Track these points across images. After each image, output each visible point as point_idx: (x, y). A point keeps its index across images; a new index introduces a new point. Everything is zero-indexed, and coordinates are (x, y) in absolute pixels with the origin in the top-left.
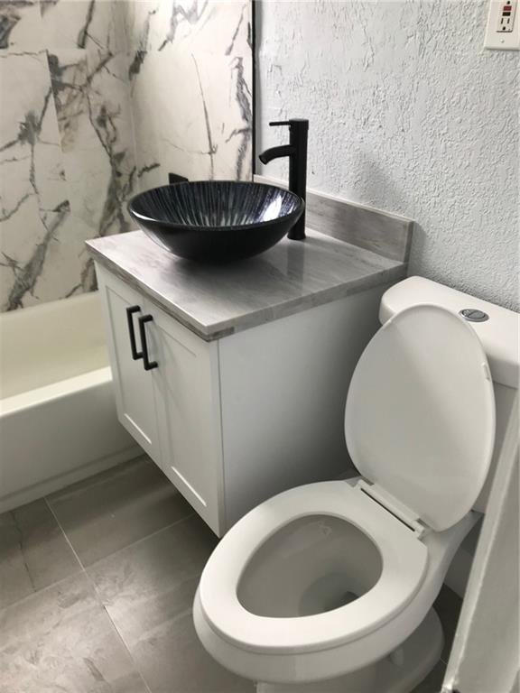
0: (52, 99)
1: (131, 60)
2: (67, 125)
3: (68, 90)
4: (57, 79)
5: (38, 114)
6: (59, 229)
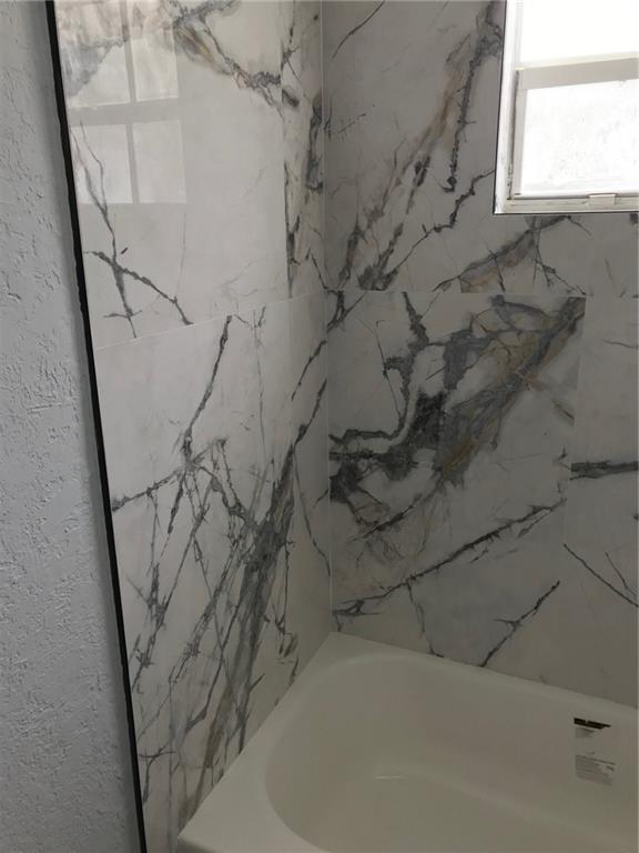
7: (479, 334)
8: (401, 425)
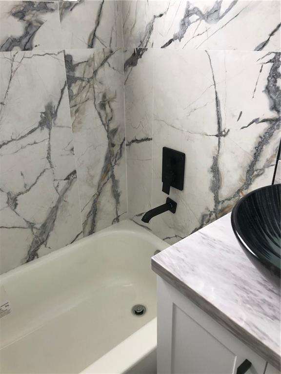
0: (66, 91)
2: (77, 111)
3: (79, 82)
4: (71, 74)
5: (55, 103)
6: (68, 193)
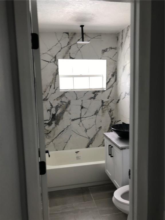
0: (101, 108)
1: (117, 101)
2: (103, 112)
4: (103, 104)
5: (98, 110)
6: (99, 132)
7: (59, 105)
8: (50, 119)
